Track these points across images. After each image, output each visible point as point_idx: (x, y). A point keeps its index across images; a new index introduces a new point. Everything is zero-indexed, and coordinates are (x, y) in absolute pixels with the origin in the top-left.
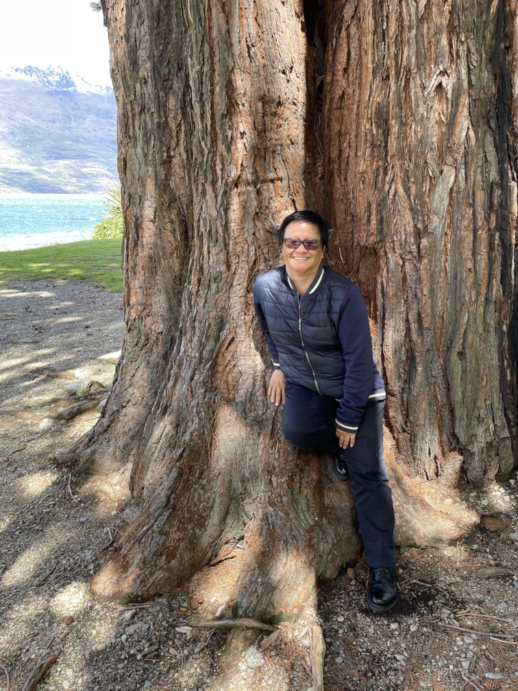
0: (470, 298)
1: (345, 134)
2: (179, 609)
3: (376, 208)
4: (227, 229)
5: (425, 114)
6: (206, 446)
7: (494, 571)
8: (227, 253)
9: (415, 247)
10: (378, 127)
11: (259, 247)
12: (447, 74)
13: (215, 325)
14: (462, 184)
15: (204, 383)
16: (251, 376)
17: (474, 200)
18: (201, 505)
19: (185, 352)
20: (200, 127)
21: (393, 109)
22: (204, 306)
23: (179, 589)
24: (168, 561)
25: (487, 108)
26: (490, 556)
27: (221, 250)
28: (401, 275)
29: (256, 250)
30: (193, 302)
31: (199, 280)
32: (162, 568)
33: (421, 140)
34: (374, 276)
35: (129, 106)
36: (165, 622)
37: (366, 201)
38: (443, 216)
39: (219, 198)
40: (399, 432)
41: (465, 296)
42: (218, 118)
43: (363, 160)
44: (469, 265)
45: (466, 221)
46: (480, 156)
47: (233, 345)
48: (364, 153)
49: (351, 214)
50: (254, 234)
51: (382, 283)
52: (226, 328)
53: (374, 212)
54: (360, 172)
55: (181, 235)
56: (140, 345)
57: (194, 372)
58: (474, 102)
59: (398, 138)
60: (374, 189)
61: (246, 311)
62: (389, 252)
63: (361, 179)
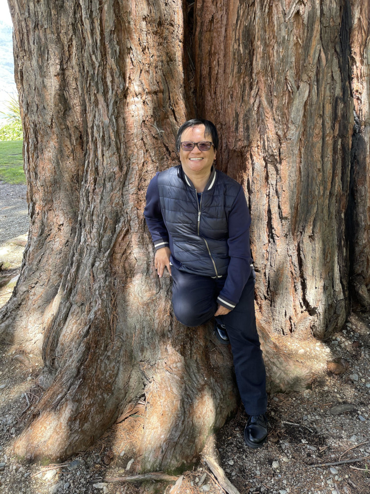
0: (319, 192)
1: (215, 53)
2: (94, 466)
3: (244, 118)
4: (119, 135)
5: (286, 37)
6: (109, 323)
7: (343, 408)
8: (120, 156)
9: (276, 151)
10: (245, 47)
11: (147, 151)
12: (304, 3)
13: (111, 219)
14: (315, 98)
15: (104, 269)
16: (145, 262)
17: (323, 112)
18: (108, 373)
19: (85, 242)
20: (91, 41)
21: (258, 31)
22: (100, 202)
23: (92, 447)
24: (82, 425)
25: (335, 34)
26: (338, 396)
27: (114, 154)
28: (264, 174)
29: (144, 153)
30: (90, 198)
31: (95, 180)
32: (76, 431)
33: (283, 59)
34: (240, 175)
35: (23, 23)
36: (83, 479)
37: (234, 112)
38: (299, 125)
39: (111, 107)
40: (262, 299)
41: (315, 191)
42: (106, 34)
43: (231, 76)
44: (319, 166)
45: (317, 129)
46: (329, 74)
47: (128, 236)
48: (233, 71)
49: (220, 122)
50: (142, 139)
51: (248, 180)
52: (122, 221)
53: (241, 121)
54: (229, 86)
55: (77, 140)
56: (44, 235)
57: (95, 259)
58: (324, 28)
59: (263, 57)
60: (241, 102)
61: (138, 207)
62: (254, 155)
63: (229, 93)
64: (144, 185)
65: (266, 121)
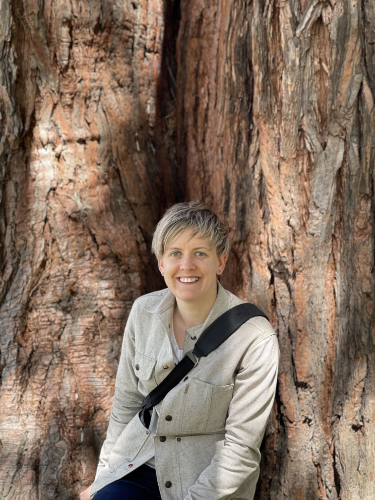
3: (237, 190)
5: (297, 62)
9: (286, 254)
10: (240, 71)
11: (53, 240)
12: (331, 5)
14: (355, 165)
16: (16, 450)
17: (373, 190)
21: (255, 49)
29: (47, 245)
37: (223, 179)
38: (327, 211)
43: (221, 117)
44: (367, 288)
48: (223, 109)
50: (46, 220)
53: (233, 196)
54: (218, 133)
58: (370, 46)
59: (263, 91)
60: (234, 162)
61: (22, 342)
62: (254, 259)
63: (219, 144)
64: (39, 302)
65: (270, 199)
